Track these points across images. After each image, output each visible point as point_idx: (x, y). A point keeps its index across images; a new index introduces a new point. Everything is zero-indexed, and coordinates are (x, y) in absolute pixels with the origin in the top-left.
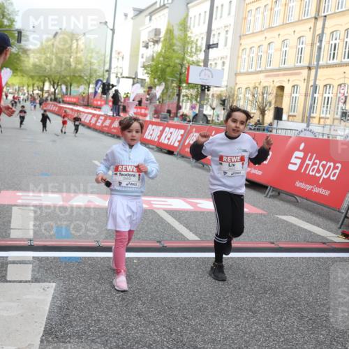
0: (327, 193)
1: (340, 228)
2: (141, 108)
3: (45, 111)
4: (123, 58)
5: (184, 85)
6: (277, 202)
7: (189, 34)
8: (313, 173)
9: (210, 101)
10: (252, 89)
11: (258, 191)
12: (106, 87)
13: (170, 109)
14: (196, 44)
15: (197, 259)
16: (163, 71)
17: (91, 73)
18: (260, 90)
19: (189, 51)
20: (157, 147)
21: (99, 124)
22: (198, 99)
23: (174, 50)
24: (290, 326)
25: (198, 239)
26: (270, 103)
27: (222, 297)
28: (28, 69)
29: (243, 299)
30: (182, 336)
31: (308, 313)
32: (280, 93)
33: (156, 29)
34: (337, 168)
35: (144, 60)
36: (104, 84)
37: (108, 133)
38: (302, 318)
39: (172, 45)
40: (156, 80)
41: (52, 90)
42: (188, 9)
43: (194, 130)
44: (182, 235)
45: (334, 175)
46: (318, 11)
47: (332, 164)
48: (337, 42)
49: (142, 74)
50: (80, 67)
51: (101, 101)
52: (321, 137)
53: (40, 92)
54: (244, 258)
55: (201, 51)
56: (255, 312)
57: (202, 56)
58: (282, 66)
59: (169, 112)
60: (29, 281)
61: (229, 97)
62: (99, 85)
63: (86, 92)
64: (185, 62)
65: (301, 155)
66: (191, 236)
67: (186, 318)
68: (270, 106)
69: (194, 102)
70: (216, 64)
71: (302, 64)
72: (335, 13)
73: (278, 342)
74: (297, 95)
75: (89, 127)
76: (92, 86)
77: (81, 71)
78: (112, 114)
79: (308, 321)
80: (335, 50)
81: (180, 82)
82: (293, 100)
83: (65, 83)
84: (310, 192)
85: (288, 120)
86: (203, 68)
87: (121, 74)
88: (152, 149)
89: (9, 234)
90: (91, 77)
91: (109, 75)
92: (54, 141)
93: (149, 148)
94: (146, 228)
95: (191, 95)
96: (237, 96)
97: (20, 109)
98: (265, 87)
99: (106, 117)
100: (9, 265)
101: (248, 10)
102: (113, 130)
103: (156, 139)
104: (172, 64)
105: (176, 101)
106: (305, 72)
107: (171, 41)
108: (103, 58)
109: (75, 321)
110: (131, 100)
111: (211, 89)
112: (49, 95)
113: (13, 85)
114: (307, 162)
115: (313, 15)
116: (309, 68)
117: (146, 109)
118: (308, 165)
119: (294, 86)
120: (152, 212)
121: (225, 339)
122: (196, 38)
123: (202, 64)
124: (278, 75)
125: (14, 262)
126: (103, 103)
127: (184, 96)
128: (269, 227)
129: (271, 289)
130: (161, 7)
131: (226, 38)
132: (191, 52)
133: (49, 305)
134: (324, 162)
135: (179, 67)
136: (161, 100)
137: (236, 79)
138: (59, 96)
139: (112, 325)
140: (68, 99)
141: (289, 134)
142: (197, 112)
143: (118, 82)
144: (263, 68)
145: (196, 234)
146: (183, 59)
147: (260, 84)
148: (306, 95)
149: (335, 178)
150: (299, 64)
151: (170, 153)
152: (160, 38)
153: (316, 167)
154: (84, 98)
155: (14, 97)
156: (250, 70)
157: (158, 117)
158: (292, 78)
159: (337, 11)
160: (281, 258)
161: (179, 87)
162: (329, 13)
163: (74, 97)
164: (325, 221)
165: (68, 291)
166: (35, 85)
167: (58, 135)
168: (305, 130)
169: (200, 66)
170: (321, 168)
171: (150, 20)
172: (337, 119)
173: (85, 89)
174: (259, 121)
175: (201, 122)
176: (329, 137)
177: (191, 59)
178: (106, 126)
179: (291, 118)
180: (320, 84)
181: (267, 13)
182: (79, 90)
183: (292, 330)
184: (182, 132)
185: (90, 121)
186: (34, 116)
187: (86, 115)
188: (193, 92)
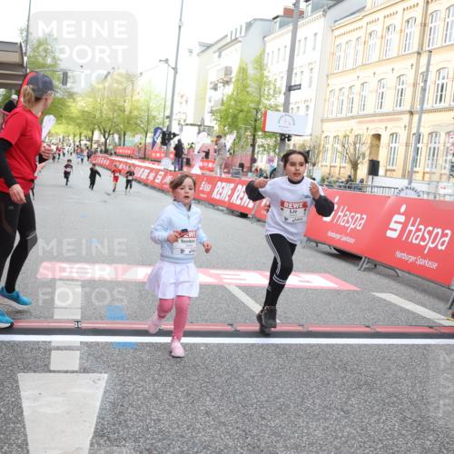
0: (434, 265)
1: (450, 308)
2: (208, 162)
3: (94, 165)
4: (187, 101)
5: (260, 133)
6: (373, 276)
7: (266, 73)
8: (417, 242)
10: (341, 138)
11: (350, 262)
12: (167, 137)
13: (243, 162)
14: (275, 86)
16: (235, 117)
17: (148, 120)
18: (351, 140)
19: (266, 93)
20: (227, 208)
22: (277, 150)
23: (247, 92)
24: (390, 429)
26: (364, 155)
27: (307, 392)
28: (74, 115)
29: (333, 396)
30: (259, 440)
31: (412, 413)
32: (375, 142)
33: (226, 68)
34: (446, 235)
35: (212, 104)
36: (164, 133)
38: (404, 419)
39: (245, 87)
40: (226, 128)
41: (103, 140)
42: (265, 44)
45: (442, 245)
46: (421, 45)
47: (440, 230)
48: (445, 81)
49: (209, 121)
50: (136, 113)
51: (160, 153)
52: (425, 197)
53: (88, 143)
54: (333, 345)
55: (280, 93)
56: (347, 412)
57: (281, 99)
58: (379, 111)
59: (242, 166)
60: (77, 372)
61: (314, 147)
62: (158, 134)
63: (143, 142)
64: (261, 107)
65: (402, 219)
67: (264, 418)
68: (364, 158)
69: (272, 154)
70: (298, 108)
71: (402, 108)
72: (442, 47)
73: (376, 449)
74: (397, 145)
75: (146, 185)
76: (150, 135)
77: (137, 118)
78: (173, 169)
79: (411, 424)
80: (442, 91)
81: (255, 130)
82: (392, 151)
83: (118, 132)
84: (413, 264)
85: (385, 176)
86: (282, 113)
87: (185, 121)
88: (222, 211)
89: (53, 314)
90: (148, 124)
91: (170, 122)
92: (105, 202)
93: (218, 209)
94: (215, 308)
95: (269, 145)
96: (324, 147)
97: (66, 163)
98: (357, 136)
99: (167, 172)
100: (53, 352)
101: (337, 44)
103: (227, 199)
104: (245, 109)
105: (250, 153)
106: (406, 117)
107: (245, 83)
108: (163, 102)
109: (131, 420)
110: (196, 152)
111: (293, 138)
112: (99, 145)
113: (57, 134)
114: (410, 228)
115: (415, 49)
116: (411, 113)
117: (214, 162)
118: (410, 231)
119: (392, 135)
120: (223, 288)
121: (311, 444)
122: (275, 77)
123: (281, 109)
124: (373, 121)
125: (58, 348)
126: (163, 155)
127: (259, 146)
128: (364, 307)
129: (366, 383)
130: (232, 41)
131: (311, 78)
132: (269, 95)
133: (100, 400)
134: (431, 228)
135: (254, 112)
136: (232, 151)
137: (322, 126)
138: (110, 147)
139: (175, 426)
140: (121, 151)
141: (387, 193)
142: (276, 166)
143: (181, 130)
144: (354, 113)
146: (259, 102)
147: (351, 132)
148: (407, 145)
149: (443, 248)
150: (398, 109)
151: (244, 216)
152: (231, 79)
153: (420, 234)
154: (140, 149)
155: (57, 149)
156: (339, 116)
157: (228, 173)
158: (390, 125)
159: (444, 45)
160: (379, 346)
161: (254, 140)
162: (435, 47)
163: (128, 149)
164: (432, 300)
165: (123, 384)
166: (83, 135)
167: (109, 195)
168: (407, 188)
169: (279, 111)
170: (427, 236)
171: (219, 56)
172: (445, 174)
173: (142, 139)
174: (350, 177)
176: (435, 197)
177: (268, 103)
179: (388, 173)
180: (425, 131)
181: (360, 48)
182: (134, 140)
183: (393, 435)
185: (148, 176)
186: (81, 172)
187: (142, 170)
188: (271, 142)
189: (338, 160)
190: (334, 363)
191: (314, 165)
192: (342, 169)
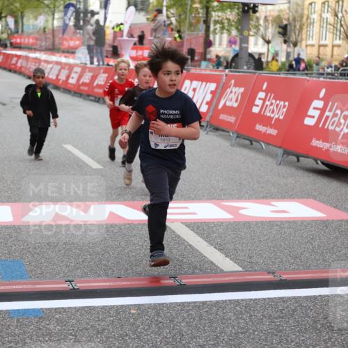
2: (142, 49)
5: (215, 4)
9: (262, 29)
10: (332, 4)
13: (193, 47)
15: (237, 302)
21: (72, 81)
25: (241, 269)
36: (77, 12)
37: (89, 96)
43: (233, 81)
44: (212, 263)
51: (75, 40)
54: (315, 298)
59: (191, 52)
61: (294, 19)
62: (69, 13)
63: (50, 26)
66: (227, 265)
69: (234, 32)
75: (57, 88)
83: (13, 14)
95: (229, 20)
96: (308, 18)
99: (84, 68)
102: (97, 90)
105: (202, 33)
111: (261, 8)
127: (216, 22)
138: (4, 36)
140: (18, 41)
142: (238, 50)
145: (235, 260)
161: (208, 13)
163: (29, 36)
167: (4, 104)
173: (47, 21)
175: (245, 67)
178: (84, 84)
182: (36, 23)
184: (213, 86)
185: (57, 76)
187: (50, 66)
188: (232, 15)
189: (329, 36)
190: (315, 322)
191: (295, 45)
192: (335, 49)
